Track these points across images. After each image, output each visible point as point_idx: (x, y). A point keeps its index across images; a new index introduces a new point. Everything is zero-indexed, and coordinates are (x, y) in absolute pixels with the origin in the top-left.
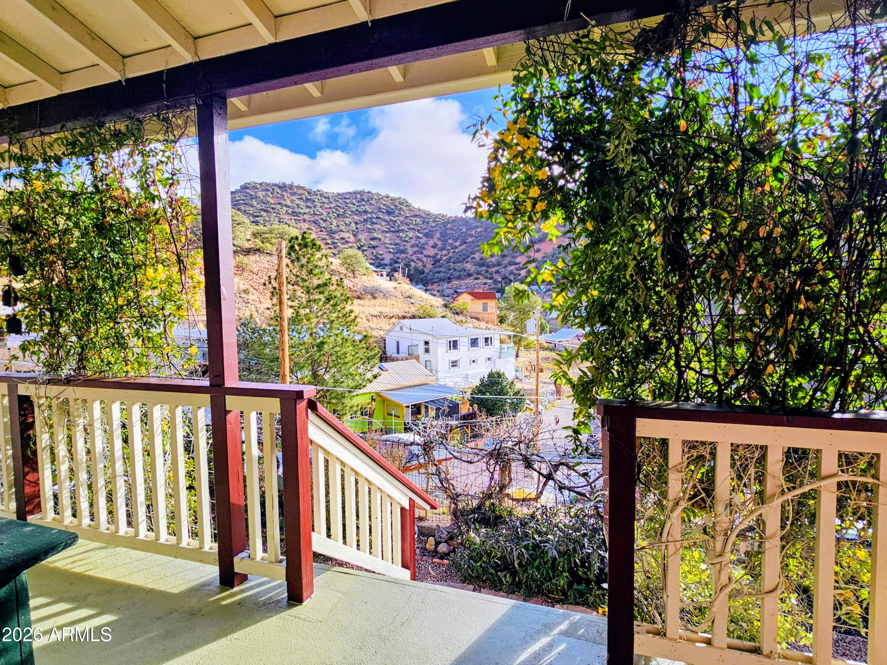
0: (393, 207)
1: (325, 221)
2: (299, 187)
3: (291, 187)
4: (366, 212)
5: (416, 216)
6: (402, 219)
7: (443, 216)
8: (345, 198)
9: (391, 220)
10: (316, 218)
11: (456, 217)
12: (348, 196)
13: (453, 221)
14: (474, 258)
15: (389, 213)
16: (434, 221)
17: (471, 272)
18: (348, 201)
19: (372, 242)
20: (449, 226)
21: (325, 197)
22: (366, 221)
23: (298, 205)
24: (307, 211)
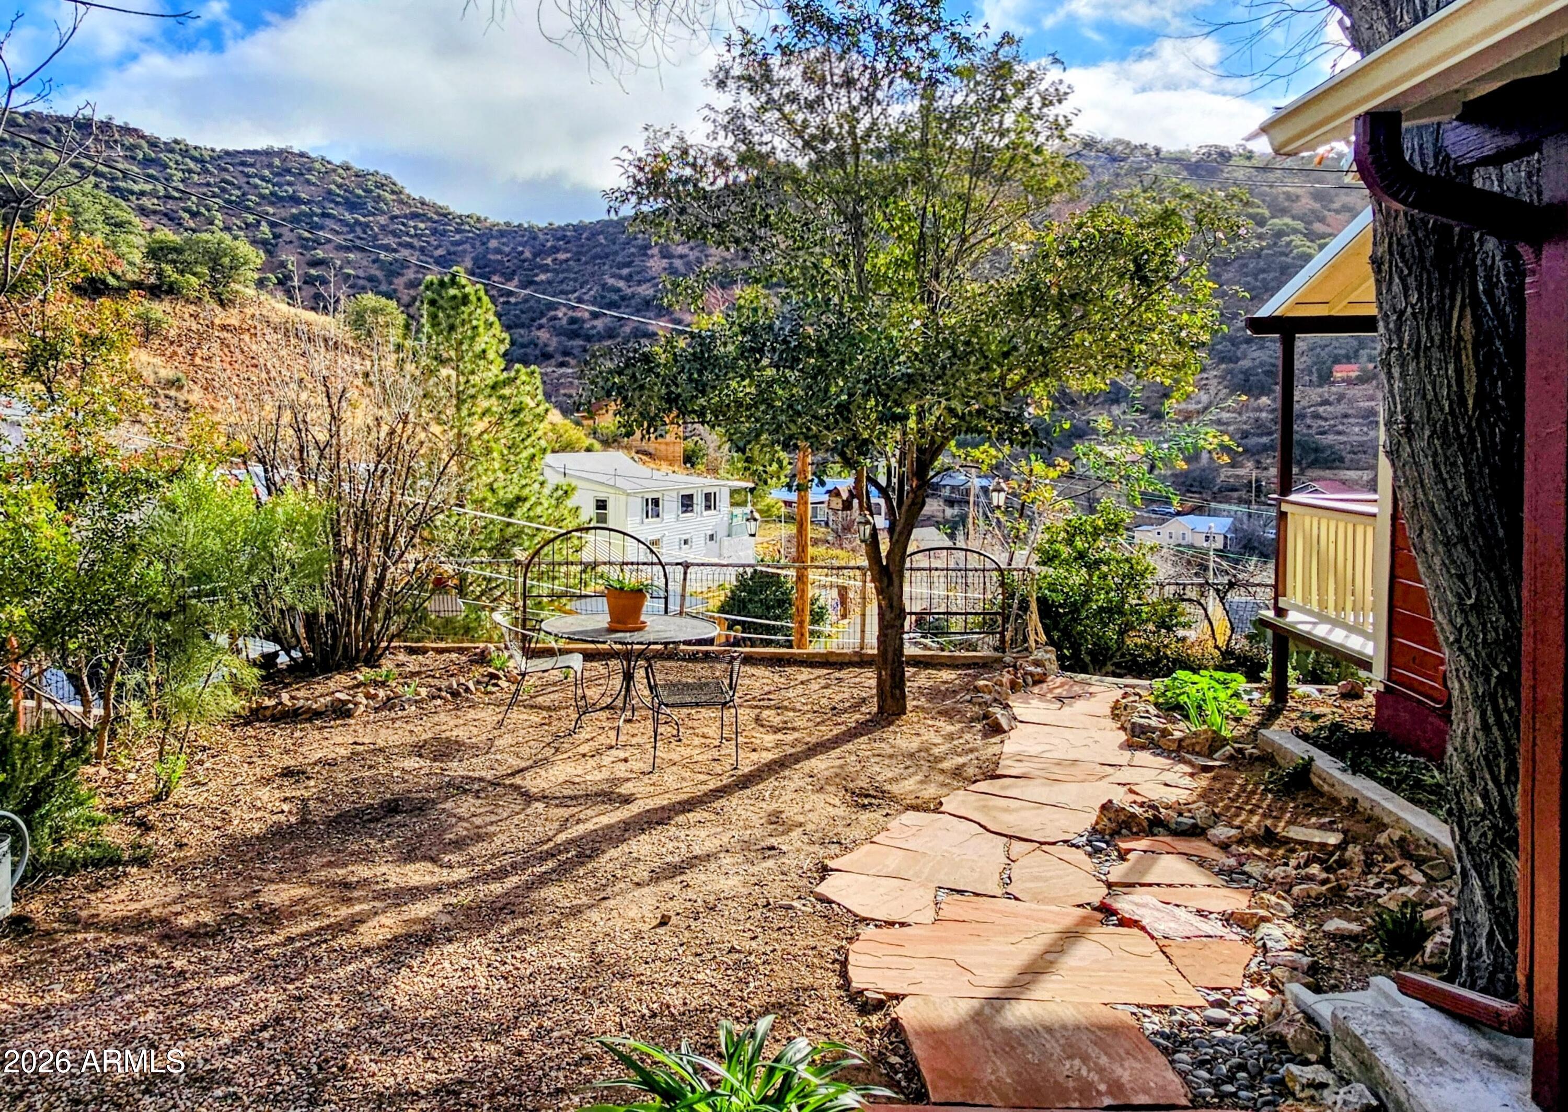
0: (360, 192)
1: (194, 215)
2: (126, 130)
3: (106, 126)
4: (295, 200)
5: (415, 216)
6: (382, 220)
7: (478, 220)
8: (243, 164)
9: (357, 222)
10: (171, 204)
11: (508, 224)
12: (250, 160)
13: (502, 234)
14: (555, 318)
15: (352, 205)
16: (458, 231)
17: (551, 349)
18: (251, 170)
19: (313, 272)
20: (493, 244)
21: (193, 158)
22: (295, 219)
23: (125, 175)
24: (148, 187)
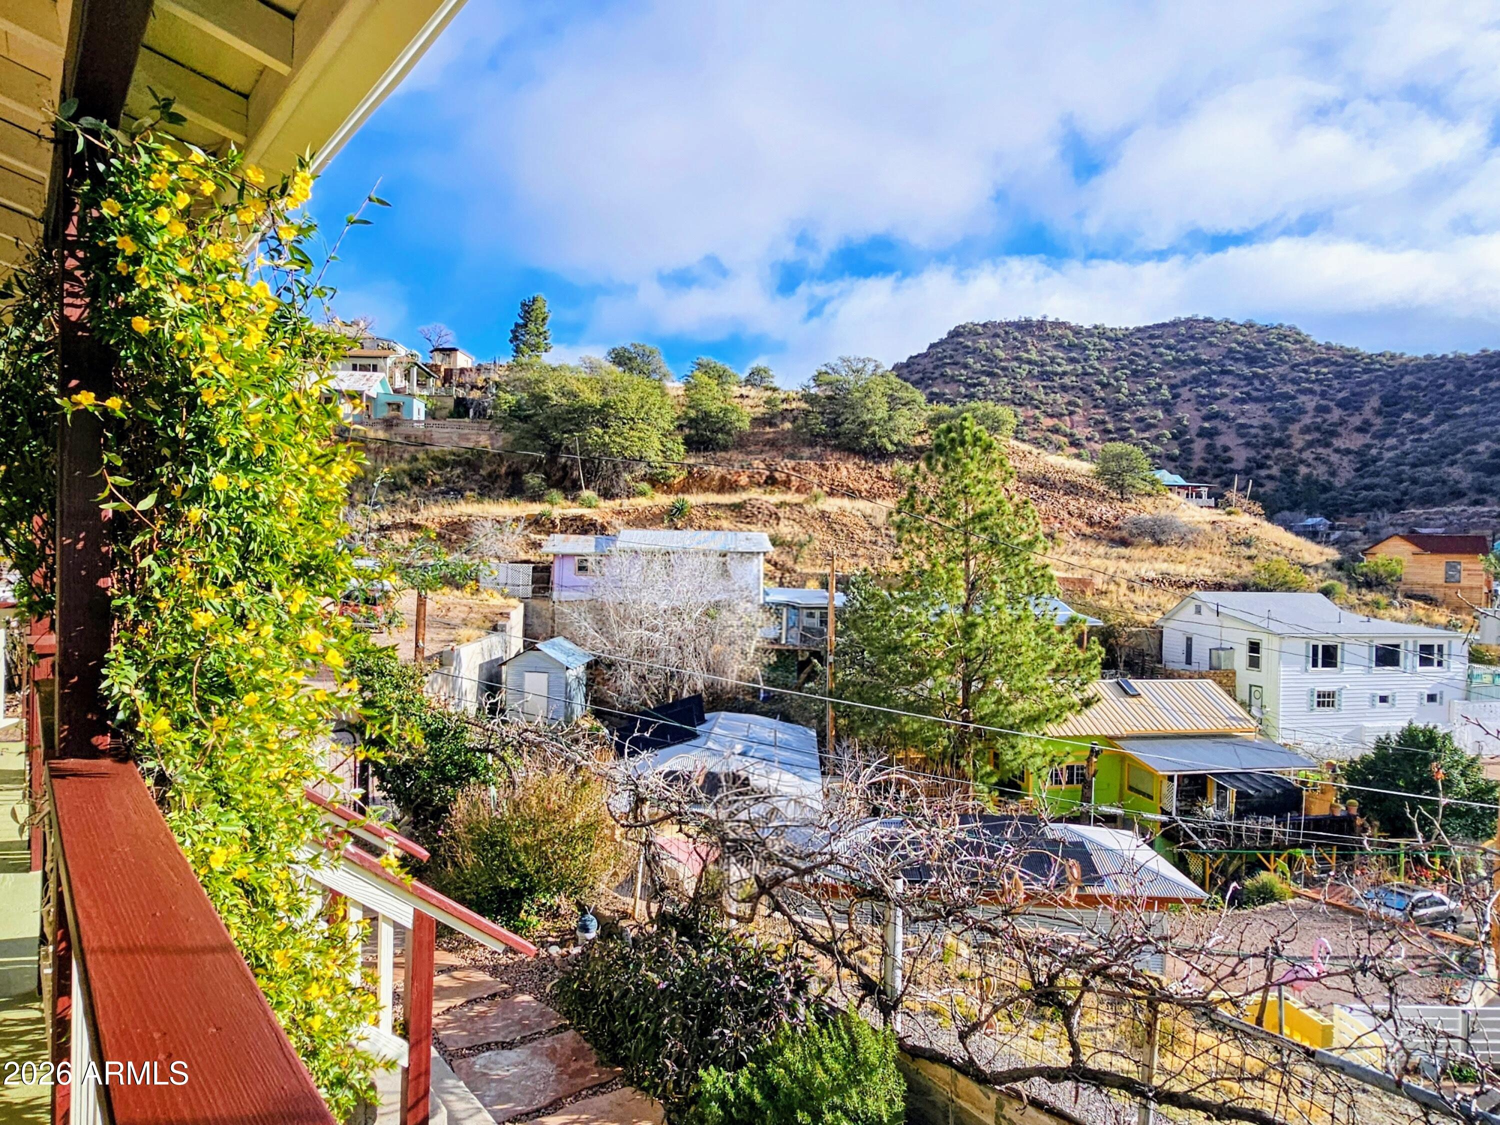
0: (1262, 346)
1: (1104, 386)
2: (1057, 324)
3: (1041, 324)
4: (1197, 362)
5: (1317, 362)
6: (1281, 370)
7: (1393, 357)
8: (1152, 337)
9: (1256, 375)
10: (1088, 380)
11: (1428, 357)
12: (1157, 332)
13: (1420, 368)
14: (1473, 452)
15: (1251, 361)
16: (1366, 371)
17: (1463, 486)
18: (1157, 341)
19: (1207, 425)
20: (1407, 379)
21: (1109, 339)
22: (1195, 380)
23: (1053, 360)
24: (1069, 368)
